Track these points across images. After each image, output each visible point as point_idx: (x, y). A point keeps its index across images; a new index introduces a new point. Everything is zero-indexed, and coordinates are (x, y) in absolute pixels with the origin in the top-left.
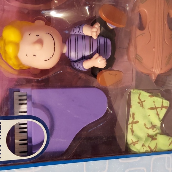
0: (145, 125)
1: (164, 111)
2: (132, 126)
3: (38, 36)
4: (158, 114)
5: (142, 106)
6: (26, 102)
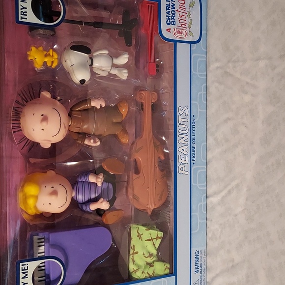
0: (144, 254)
1: (159, 241)
2: (133, 257)
3: (53, 187)
4: (154, 244)
5: (140, 238)
6: (43, 244)
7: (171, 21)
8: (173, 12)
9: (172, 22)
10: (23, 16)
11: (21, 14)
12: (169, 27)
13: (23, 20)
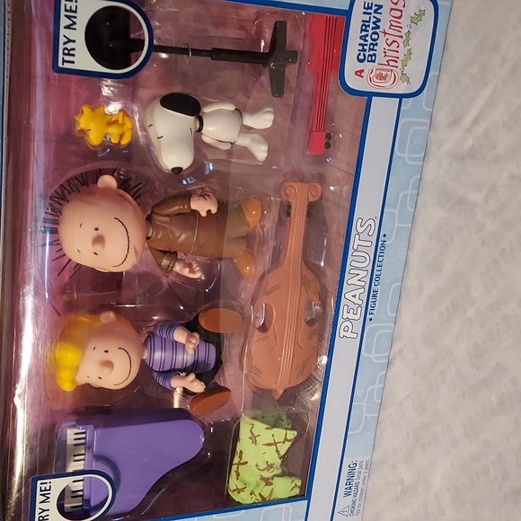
0: (257, 465)
2: (238, 468)
3: (106, 351)
5: (255, 442)
7: (367, 55)
8: (375, 36)
9: (369, 55)
10: (67, 58)
11: (64, 54)
12: (360, 66)
13: (67, 66)
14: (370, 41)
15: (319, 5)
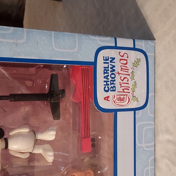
14: (110, 79)
15: (75, 60)
